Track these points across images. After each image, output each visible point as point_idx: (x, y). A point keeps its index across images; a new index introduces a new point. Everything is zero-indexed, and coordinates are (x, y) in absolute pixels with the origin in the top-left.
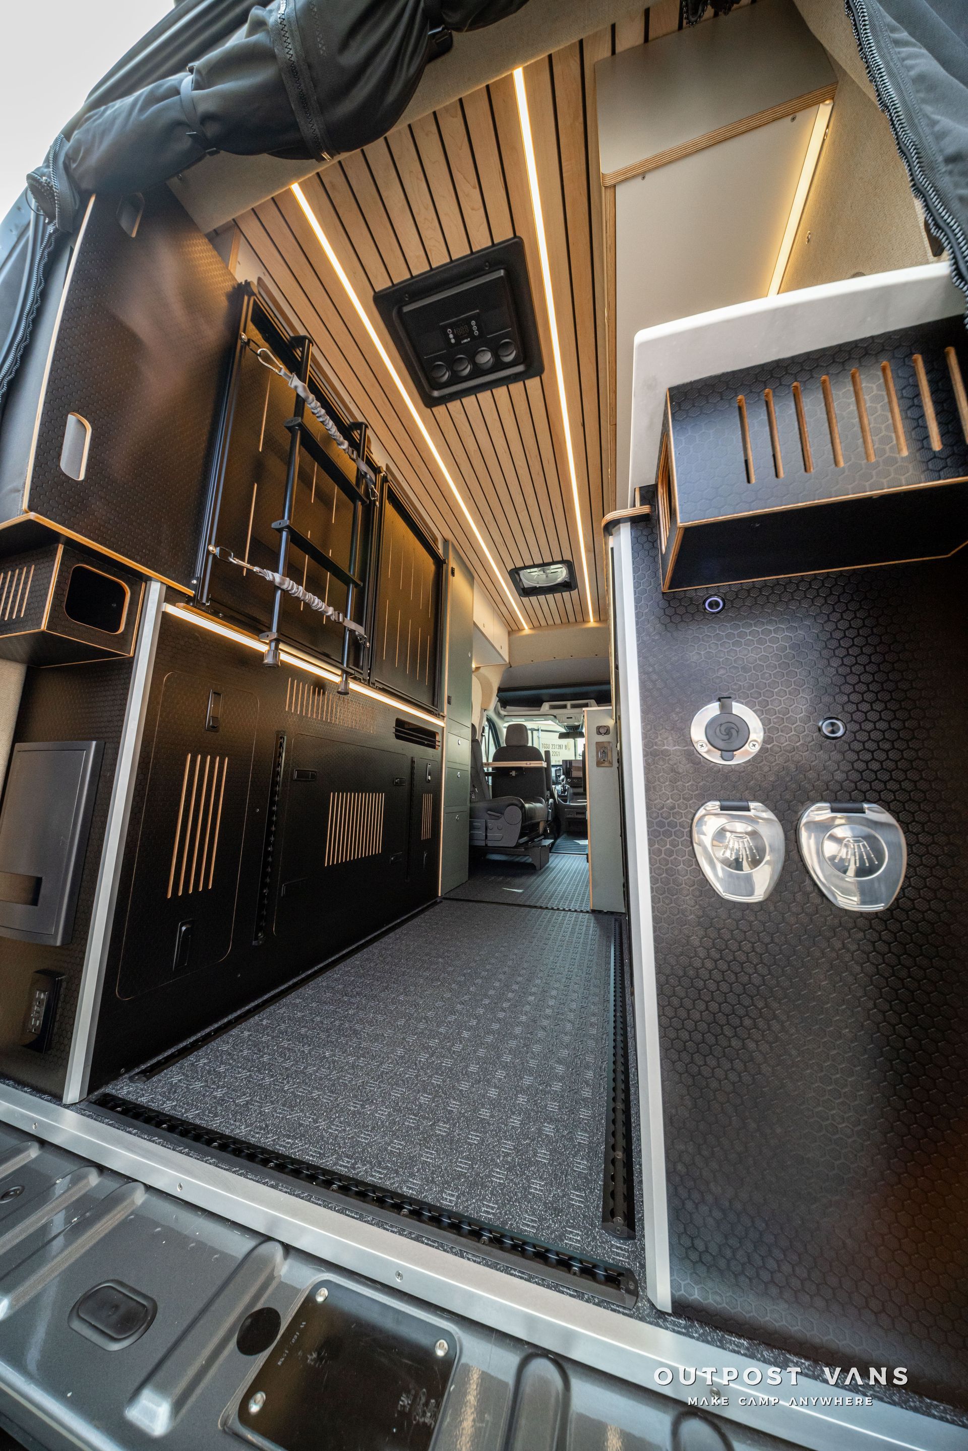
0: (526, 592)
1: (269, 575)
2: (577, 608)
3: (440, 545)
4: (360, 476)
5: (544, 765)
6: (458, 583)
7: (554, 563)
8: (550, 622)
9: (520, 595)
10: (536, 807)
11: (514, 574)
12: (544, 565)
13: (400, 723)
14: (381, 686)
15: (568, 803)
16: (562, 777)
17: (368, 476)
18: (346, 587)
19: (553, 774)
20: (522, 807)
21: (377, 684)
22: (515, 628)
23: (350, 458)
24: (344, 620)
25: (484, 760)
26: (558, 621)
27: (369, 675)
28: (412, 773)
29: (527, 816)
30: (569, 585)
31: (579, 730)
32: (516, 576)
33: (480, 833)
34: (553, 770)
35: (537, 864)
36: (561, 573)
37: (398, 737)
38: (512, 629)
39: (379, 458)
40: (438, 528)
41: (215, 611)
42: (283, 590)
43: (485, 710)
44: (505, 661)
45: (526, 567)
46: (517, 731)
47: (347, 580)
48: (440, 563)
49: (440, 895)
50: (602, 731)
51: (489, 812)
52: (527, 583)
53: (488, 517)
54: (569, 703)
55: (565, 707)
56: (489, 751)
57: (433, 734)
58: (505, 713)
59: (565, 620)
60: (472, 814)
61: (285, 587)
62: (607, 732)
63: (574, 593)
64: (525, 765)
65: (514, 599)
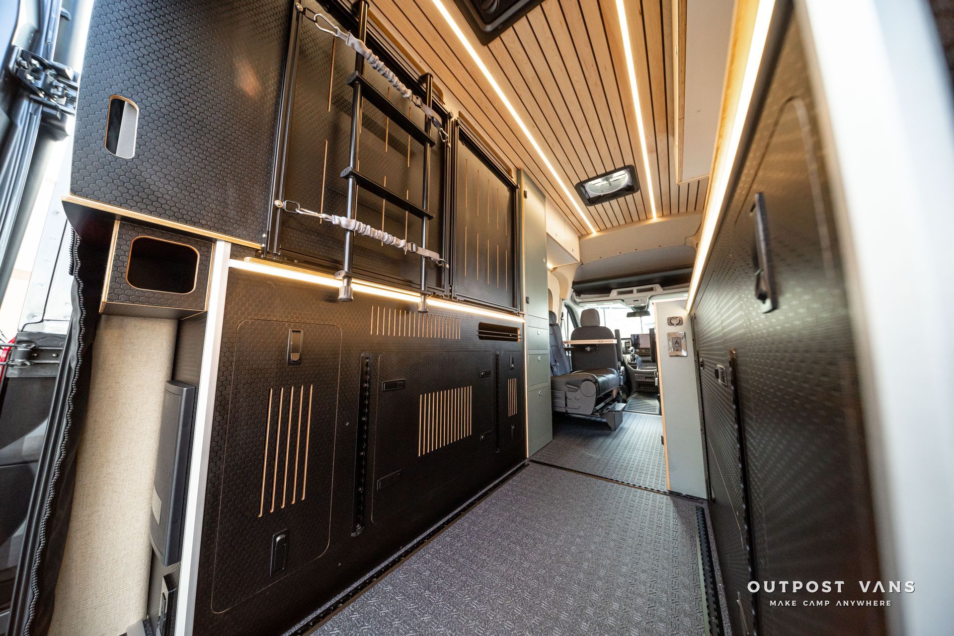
0: (591, 201)
1: (336, 220)
2: (641, 208)
3: (514, 174)
4: (429, 121)
5: (615, 341)
6: (531, 203)
7: (616, 170)
8: (615, 223)
9: (586, 205)
10: (609, 379)
11: (580, 188)
12: (606, 175)
13: (482, 326)
14: (463, 299)
15: (637, 369)
16: (631, 348)
17: (435, 120)
18: (421, 220)
19: (623, 346)
20: (596, 382)
21: (459, 298)
22: (584, 232)
23: (416, 105)
24: (417, 249)
25: (564, 339)
26: (622, 222)
27: (451, 291)
28: (497, 364)
29: (600, 388)
30: (631, 189)
31: (645, 310)
32: (582, 189)
33: (561, 402)
34: (623, 342)
35: (611, 425)
36: (622, 178)
37: (481, 338)
38: (581, 233)
39: (450, 106)
40: (509, 159)
41: (288, 258)
42: (352, 231)
43: (563, 300)
44: (577, 261)
45: (590, 180)
46: (591, 314)
47: (421, 214)
48: (513, 189)
49: (528, 457)
50: (674, 322)
51: (568, 385)
52: (592, 194)
53: (552, 140)
54: (635, 289)
55: (631, 292)
56: (567, 331)
57: (515, 330)
58: (580, 301)
59: (628, 220)
60: (554, 387)
61: (351, 228)
62: (680, 323)
63: (637, 195)
64: (598, 343)
65: (582, 209)
